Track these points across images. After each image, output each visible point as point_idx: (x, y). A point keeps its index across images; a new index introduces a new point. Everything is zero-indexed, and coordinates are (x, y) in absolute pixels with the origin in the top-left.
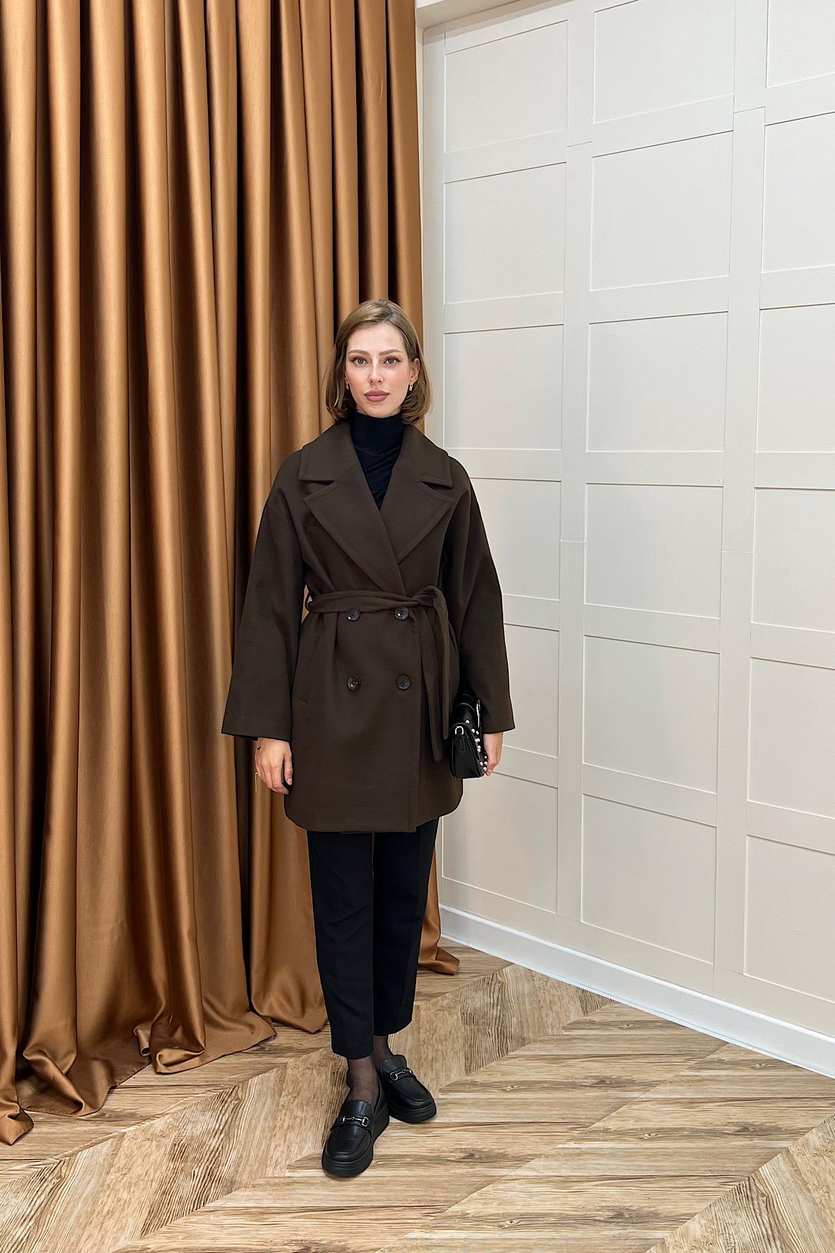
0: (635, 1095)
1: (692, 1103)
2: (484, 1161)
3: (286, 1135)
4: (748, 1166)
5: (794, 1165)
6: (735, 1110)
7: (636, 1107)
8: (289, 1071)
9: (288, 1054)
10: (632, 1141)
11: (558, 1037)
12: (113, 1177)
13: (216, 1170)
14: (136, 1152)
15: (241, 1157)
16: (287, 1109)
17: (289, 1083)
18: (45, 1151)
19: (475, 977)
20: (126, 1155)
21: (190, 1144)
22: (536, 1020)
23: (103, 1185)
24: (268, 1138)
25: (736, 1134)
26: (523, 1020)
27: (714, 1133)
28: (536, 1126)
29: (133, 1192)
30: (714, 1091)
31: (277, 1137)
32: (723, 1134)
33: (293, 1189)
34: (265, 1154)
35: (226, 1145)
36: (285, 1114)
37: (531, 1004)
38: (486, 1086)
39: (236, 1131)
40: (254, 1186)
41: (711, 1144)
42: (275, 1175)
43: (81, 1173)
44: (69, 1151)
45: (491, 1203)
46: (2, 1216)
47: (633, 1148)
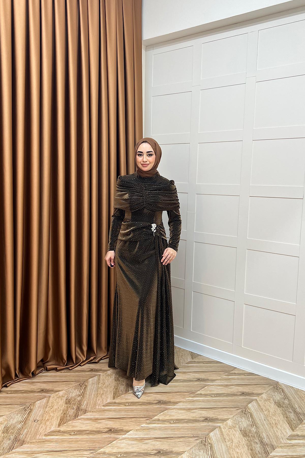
0: (209, 383)
1: (226, 386)
2: (164, 403)
3: (101, 396)
4: (245, 404)
5: (258, 404)
6: (240, 388)
7: (210, 387)
8: (101, 377)
9: (100, 372)
10: (209, 397)
11: (185, 366)
12: (48, 409)
13: (80, 407)
14: (54, 402)
15: (88, 403)
16: (101, 388)
17: (102, 380)
18: (26, 401)
20: (51, 403)
21: (71, 399)
22: (177, 361)
23: (45, 411)
24: (96, 397)
25: (240, 395)
27: (233, 395)
28: (180, 393)
29: (55, 413)
30: (233, 382)
31: (99, 397)
32: (237, 395)
33: (105, 413)
34: (95, 402)
35: (83, 399)
36: (101, 390)
39: (86, 395)
40: (92, 412)
41: (233, 398)
42: (99, 408)
43: (37, 408)
44: (33, 401)
45: (167, 416)
46: (13, 421)
47: (209, 399)
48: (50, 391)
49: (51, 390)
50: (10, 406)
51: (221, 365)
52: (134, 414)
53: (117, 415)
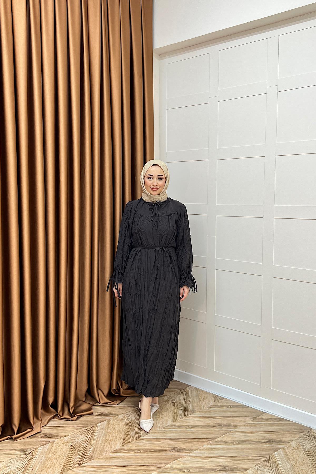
0: (231, 430)
1: (251, 432)
2: (178, 451)
3: (110, 442)
4: (270, 452)
5: (286, 453)
6: (266, 435)
7: (232, 434)
8: (111, 421)
9: (111, 416)
10: (230, 445)
11: (206, 410)
13: (86, 454)
14: (58, 447)
15: (94, 449)
17: (111, 425)
19: (177, 390)
20: (55, 449)
21: (77, 445)
22: (198, 405)
23: (47, 458)
24: (104, 443)
25: (266, 442)
26: (194, 404)
27: (258, 442)
28: (197, 440)
29: (58, 460)
30: (259, 428)
31: (107, 443)
32: (261, 442)
33: (112, 460)
34: (103, 448)
35: (89, 446)
36: (110, 435)
37: (196, 399)
38: (180, 427)
39: (93, 441)
40: (99, 459)
41: (258, 446)
42: (106, 455)
43: (39, 454)
44: (35, 447)
45: (180, 464)
46: (13, 468)
49: (55, 435)
50: (10, 452)
51: (248, 409)
52: (144, 461)
53: (125, 463)
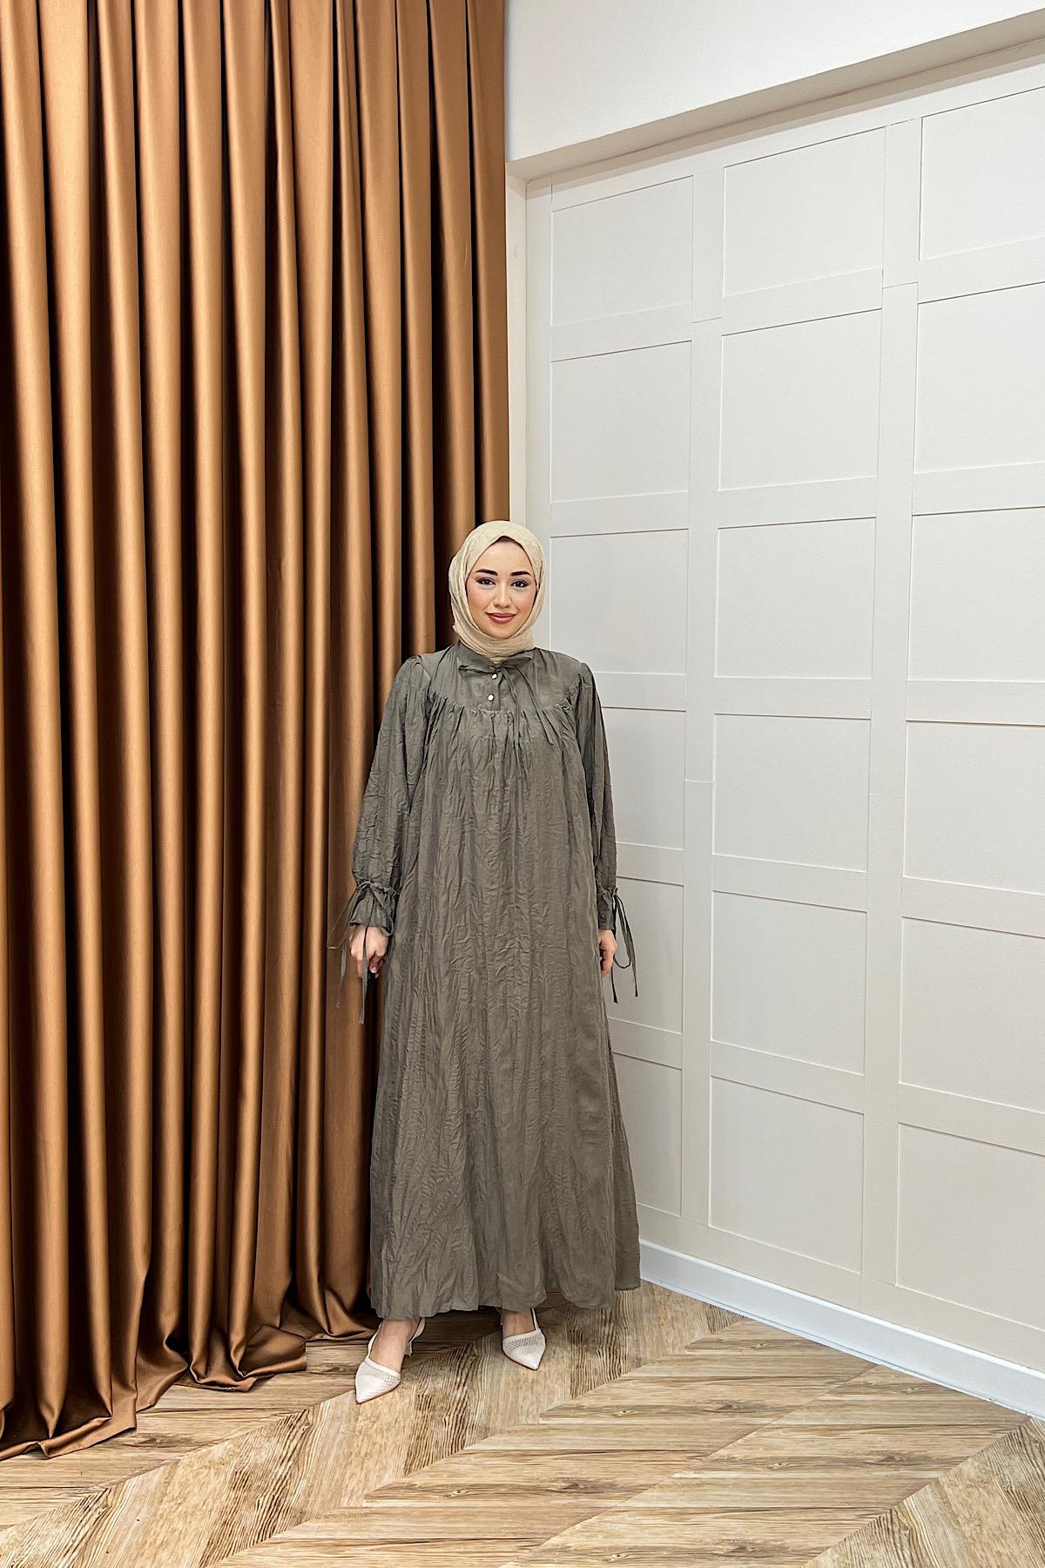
0: (765, 1421)
1: (830, 1430)
2: (589, 1491)
3: (363, 1463)
4: (892, 1497)
5: (944, 1498)
6: (879, 1438)
7: (767, 1434)
10: (759, 1471)
11: (681, 1358)
13: (283, 1500)
14: (192, 1480)
15: (312, 1486)
16: (365, 1435)
20: (181, 1484)
21: (254, 1472)
22: (655, 1339)
24: (343, 1466)
25: (879, 1464)
26: (640, 1338)
27: (851, 1463)
28: (650, 1454)
29: (190, 1522)
30: (858, 1417)
31: (353, 1465)
32: (864, 1464)
33: (370, 1521)
34: (340, 1483)
35: (294, 1473)
36: (363, 1440)
37: (649, 1321)
38: (594, 1411)
39: (306, 1457)
40: (326, 1517)
41: (851, 1474)
42: (351, 1505)
43: (130, 1502)
44: (117, 1479)
45: (596, 1536)
46: (41, 1546)
47: (760, 1479)
48: (178, 1441)
49: (182, 1439)
50: (31, 1494)
51: (819, 1353)
52: (477, 1525)
53: (414, 1529)
